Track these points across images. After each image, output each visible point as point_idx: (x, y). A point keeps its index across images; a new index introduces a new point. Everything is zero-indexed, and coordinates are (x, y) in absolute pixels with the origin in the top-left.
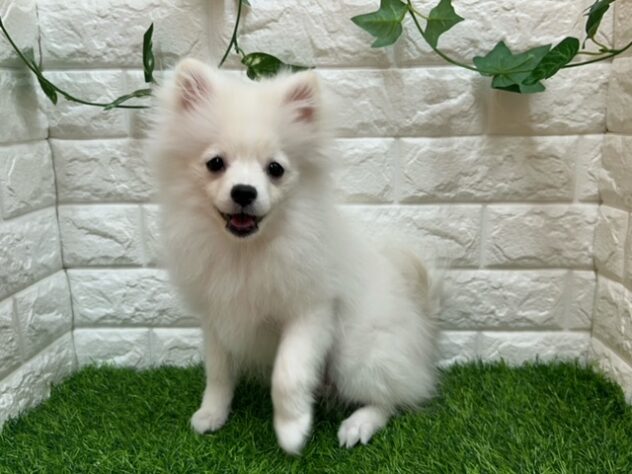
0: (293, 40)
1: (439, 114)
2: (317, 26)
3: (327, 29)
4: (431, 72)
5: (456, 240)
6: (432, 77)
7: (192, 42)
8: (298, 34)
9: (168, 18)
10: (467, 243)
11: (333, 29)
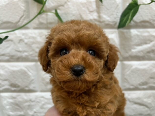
0: (71, 15)
1: (142, 51)
2: (84, 9)
3: (89, 10)
4: (139, 32)
5: (146, 106)
6: (139, 34)
7: (20, 16)
8: (74, 12)
9: (8, 4)
10: (151, 108)
11: (91, 10)
